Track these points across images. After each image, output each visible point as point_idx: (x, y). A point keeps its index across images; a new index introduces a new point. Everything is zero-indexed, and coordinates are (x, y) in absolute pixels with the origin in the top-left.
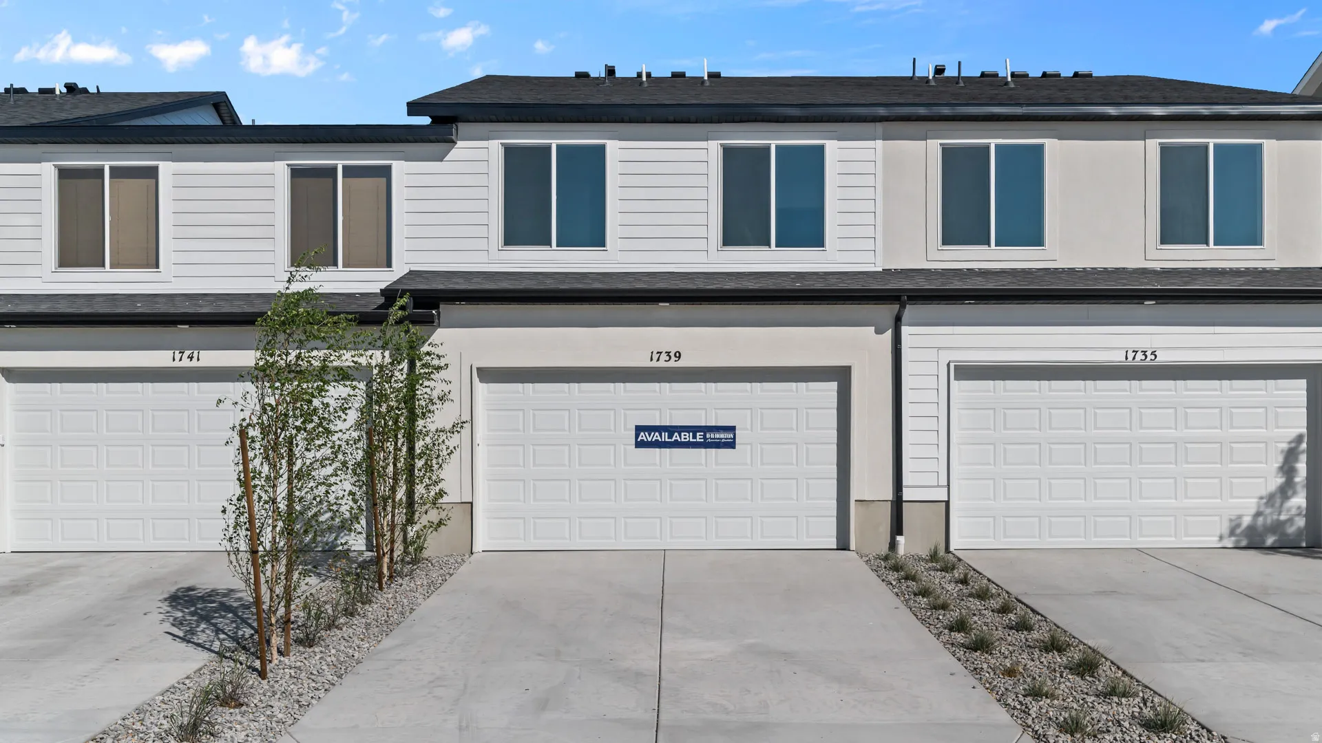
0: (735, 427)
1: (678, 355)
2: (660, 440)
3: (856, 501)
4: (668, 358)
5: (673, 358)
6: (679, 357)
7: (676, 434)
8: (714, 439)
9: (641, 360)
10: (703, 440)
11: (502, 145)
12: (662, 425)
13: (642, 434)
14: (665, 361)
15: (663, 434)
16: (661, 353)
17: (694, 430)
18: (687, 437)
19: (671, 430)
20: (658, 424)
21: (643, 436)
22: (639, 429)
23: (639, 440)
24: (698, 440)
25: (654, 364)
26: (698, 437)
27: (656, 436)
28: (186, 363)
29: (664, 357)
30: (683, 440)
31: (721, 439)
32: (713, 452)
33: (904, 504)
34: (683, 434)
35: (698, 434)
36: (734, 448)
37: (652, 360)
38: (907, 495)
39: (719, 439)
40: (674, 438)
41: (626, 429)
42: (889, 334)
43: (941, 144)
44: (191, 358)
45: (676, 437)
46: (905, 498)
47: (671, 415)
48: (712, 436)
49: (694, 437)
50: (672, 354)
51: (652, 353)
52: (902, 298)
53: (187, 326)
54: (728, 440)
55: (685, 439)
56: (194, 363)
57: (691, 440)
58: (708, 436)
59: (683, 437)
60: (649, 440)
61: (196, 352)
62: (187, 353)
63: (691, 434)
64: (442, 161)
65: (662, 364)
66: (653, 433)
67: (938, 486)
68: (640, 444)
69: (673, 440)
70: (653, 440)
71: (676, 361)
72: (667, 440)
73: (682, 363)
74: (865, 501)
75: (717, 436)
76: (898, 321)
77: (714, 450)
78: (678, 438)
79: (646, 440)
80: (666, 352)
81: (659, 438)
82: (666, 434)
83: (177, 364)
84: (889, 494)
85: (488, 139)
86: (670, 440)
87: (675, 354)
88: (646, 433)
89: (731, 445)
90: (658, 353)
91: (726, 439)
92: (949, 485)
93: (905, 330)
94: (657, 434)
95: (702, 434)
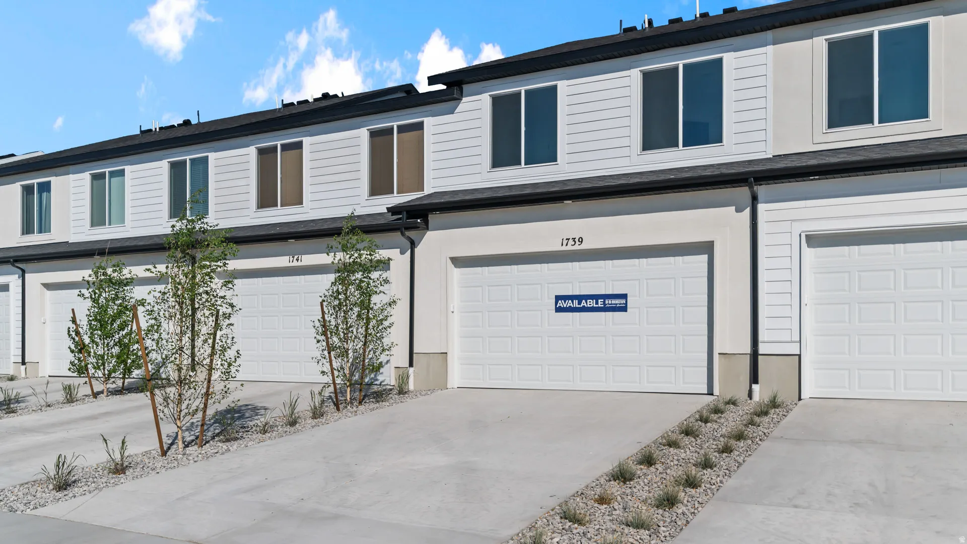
0: (627, 294)
1: (580, 240)
2: (572, 306)
3: (719, 354)
4: (573, 243)
5: (578, 243)
6: (582, 242)
7: (584, 301)
8: (611, 304)
9: (555, 246)
10: (603, 306)
11: (490, 96)
12: (574, 294)
13: (560, 301)
14: (572, 245)
15: (574, 301)
16: (569, 239)
17: (596, 297)
18: (591, 303)
19: (580, 298)
20: (571, 294)
21: (561, 304)
22: (558, 298)
23: (558, 306)
24: (600, 306)
25: (564, 248)
26: (599, 303)
27: (569, 303)
28: (295, 264)
29: (571, 242)
30: (588, 306)
31: (616, 304)
32: (610, 314)
33: (759, 356)
34: (588, 301)
35: (599, 301)
36: (626, 311)
37: (562, 245)
38: (762, 349)
39: (614, 304)
40: (582, 305)
41: (549, 298)
42: (748, 211)
43: (826, 40)
44: (297, 260)
45: (583, 303)
46: (760, 352)
47: (580, 287)
48: (610, 302)
49: (597, 303)
50: (577, 240)
51: (563, 239)
52: (749, 180)
53: (293, 240)
54: (622, 305)
55: (590, 305)
56: (299, 264)
57: (595, 306)
58: (607, 302)
59: (588, 303)
60: (565, 306)
61: (300, 256)
62: (296, 257)
63: (594, 301)
64: (453, 113)
65: (569, 248)
66: (567, 301)
67: (792, 342)
68: (559, 310)
69: (581, 306)
70: (568, 306)
71: (579, 245)
72: (577, 306)
73: (584, 246)
74: (727, 354)
75: (614, 302)
76: (755, 199)
77: (611, 313)
78: (585, 304)
79: (562, 306)
80: (572, 239)
81: (571, 305)
82: (577, 301)
83: (291, 264)
84: (748, 349)
85: (481, 93)
86: (579, 306)
87: (579, 239)
88: (563, 301)
89: (624, 309)
90: (567, 239)
91: (620, 304)
92: (800, 341)
93: (761, 207)
94: (570, 301)
95: (602, 300)
